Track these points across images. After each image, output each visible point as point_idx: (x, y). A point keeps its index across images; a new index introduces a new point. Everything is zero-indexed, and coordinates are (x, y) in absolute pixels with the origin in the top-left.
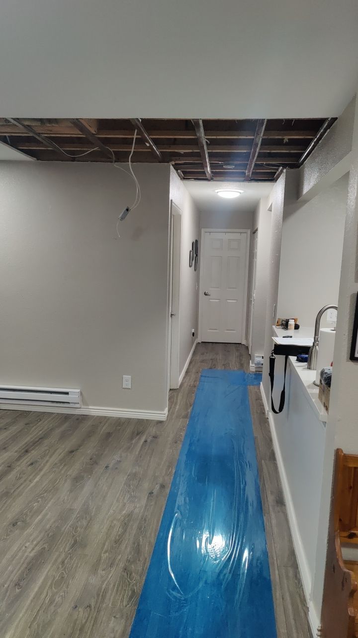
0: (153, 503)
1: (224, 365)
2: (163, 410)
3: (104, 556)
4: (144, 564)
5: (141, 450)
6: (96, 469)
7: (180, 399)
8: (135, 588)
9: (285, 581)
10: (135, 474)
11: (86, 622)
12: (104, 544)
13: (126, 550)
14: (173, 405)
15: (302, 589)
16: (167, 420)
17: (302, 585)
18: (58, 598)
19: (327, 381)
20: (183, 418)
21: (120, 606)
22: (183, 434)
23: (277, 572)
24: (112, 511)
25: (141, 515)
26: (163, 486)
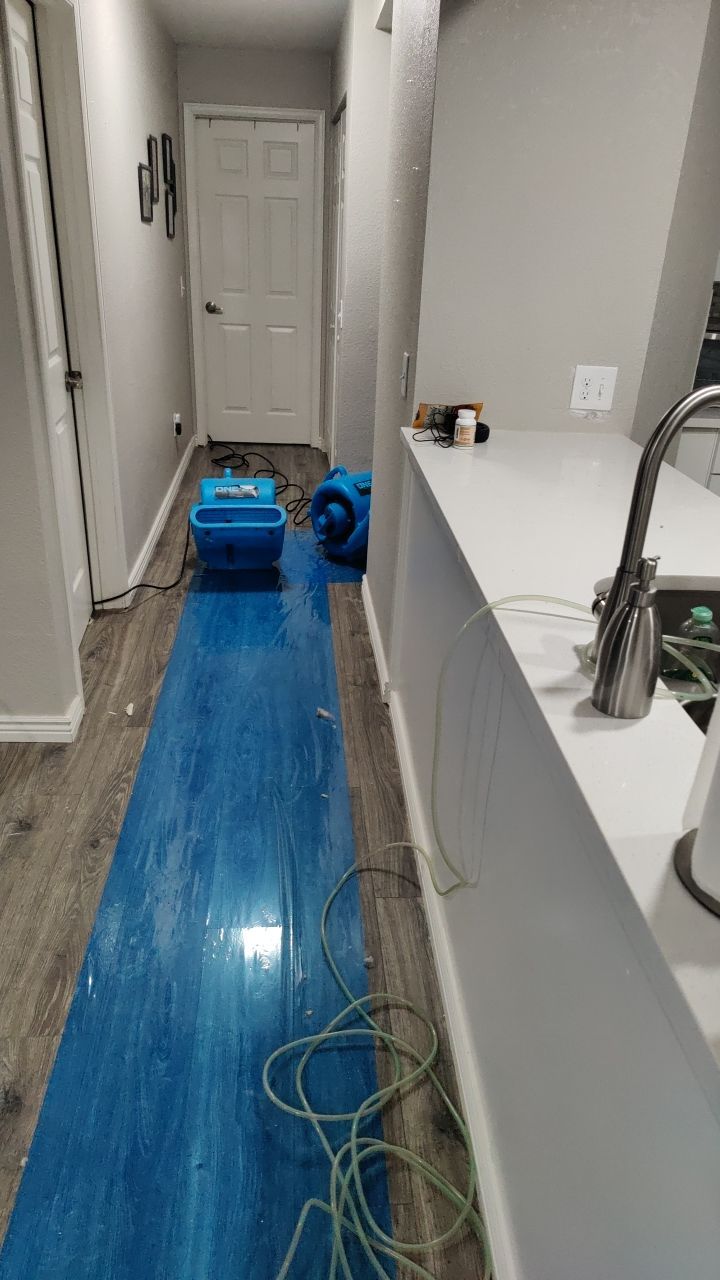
2: (60, 709)
16: (78, 739)
20: (131, 724)
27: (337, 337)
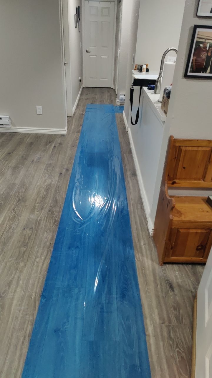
0: (62, 179)
1: (100, 101)
2: (64, 128)
3: (37, 205)
4: (60, 207)
5: (52, 151)
6: (26, 163)
7: (74, 122)
8: (56, 218)
9: (136, 210)
10: (50, 165)
11: (31, 235)
12: (36, 200)
13: (49, 201)
14: (70, 126)
15: (145, 213)
16: (67, 134)
17: (145, 212)
18: (14, 225)
19: (168, 94)
20: (77, 133)
21: (49, 227)
22: (77, 142)
23: (132, 207)
24: (38, 184)
25: (56, 184)
26: (67, 170)
27: (119, 57)
